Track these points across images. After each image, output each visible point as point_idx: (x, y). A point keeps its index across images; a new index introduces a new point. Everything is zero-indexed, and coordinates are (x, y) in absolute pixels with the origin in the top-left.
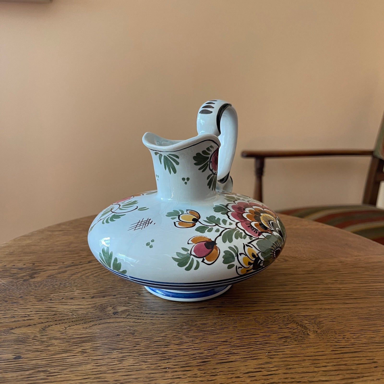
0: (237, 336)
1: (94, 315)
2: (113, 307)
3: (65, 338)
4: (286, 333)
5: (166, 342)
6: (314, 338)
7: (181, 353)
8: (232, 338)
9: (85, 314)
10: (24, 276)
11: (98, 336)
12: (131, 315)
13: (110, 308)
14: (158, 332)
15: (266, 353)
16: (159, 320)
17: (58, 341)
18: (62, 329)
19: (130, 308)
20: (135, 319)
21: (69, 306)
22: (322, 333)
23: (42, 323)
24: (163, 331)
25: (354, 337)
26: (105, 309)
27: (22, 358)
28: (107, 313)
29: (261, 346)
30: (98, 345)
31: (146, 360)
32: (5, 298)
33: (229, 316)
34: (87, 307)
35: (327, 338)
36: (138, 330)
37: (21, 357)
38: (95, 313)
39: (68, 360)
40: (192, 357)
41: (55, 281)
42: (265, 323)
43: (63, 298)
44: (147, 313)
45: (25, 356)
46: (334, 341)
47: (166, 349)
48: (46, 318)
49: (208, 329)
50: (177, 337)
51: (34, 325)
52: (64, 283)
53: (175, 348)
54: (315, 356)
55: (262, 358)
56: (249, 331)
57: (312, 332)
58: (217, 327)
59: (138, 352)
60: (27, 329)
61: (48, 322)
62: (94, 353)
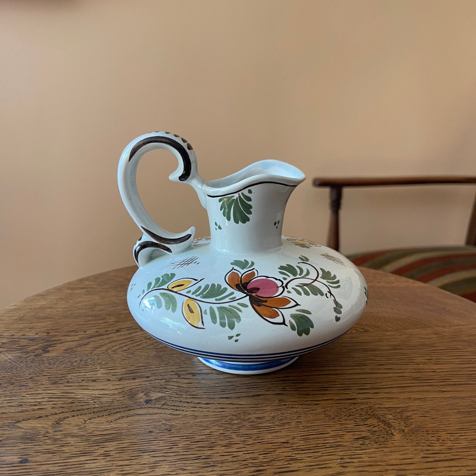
0: (301, 435)
1: (121, 404)
2: (145, 393)
3: (84, 436)
4: (364, 432)
5: (211, 442)
6: (400, 439)
7: (229, 458)
8: (294, 438)
9: (110, 403)
10: (36, 349)
11: (125, 433)
12: (168, 405)
13: (142, 394)
14: (201, 428)
15: (338, 459)
16: (203, 411)
17: (74, 439)
18: (81, 423)
19: (166, 395)
20: (173, 409)
21: (90, 391)
22: (411, 432)
23: (56, 414)
24: (207, 427)
25: (452, 438)
26: (135, 395)
27: (29, 462)
28: (138, 401)
29: (331, 450)
30: (125, 445)
31: (184, 467)
32: (11, 379)
33: (291, 407)
34: (112, 392)
35: (417, 439)
36: (176, 424)
37: (28, 460)
38: (123, 401)
39: (87, 466)
40: (243, 464)
41: (74, 356)
42: (337, 418)
43: (83, 380)
44: (187, 402)
45: (34, 459)
46: (425, 444)
47: (210, 452)
48: (61, 407)
49: (264, 425)
50: (225, 436)
51: (46, 417)
52: (85, 359)
53: (221, 451)
54: (401, 464)
55: (333, 466)
56: (318, 428)
57: (397, 431)
58: (276, 422)
59: (175, 455)
60: (36, 422)
61: (63, 412)
62: (119, 456)
